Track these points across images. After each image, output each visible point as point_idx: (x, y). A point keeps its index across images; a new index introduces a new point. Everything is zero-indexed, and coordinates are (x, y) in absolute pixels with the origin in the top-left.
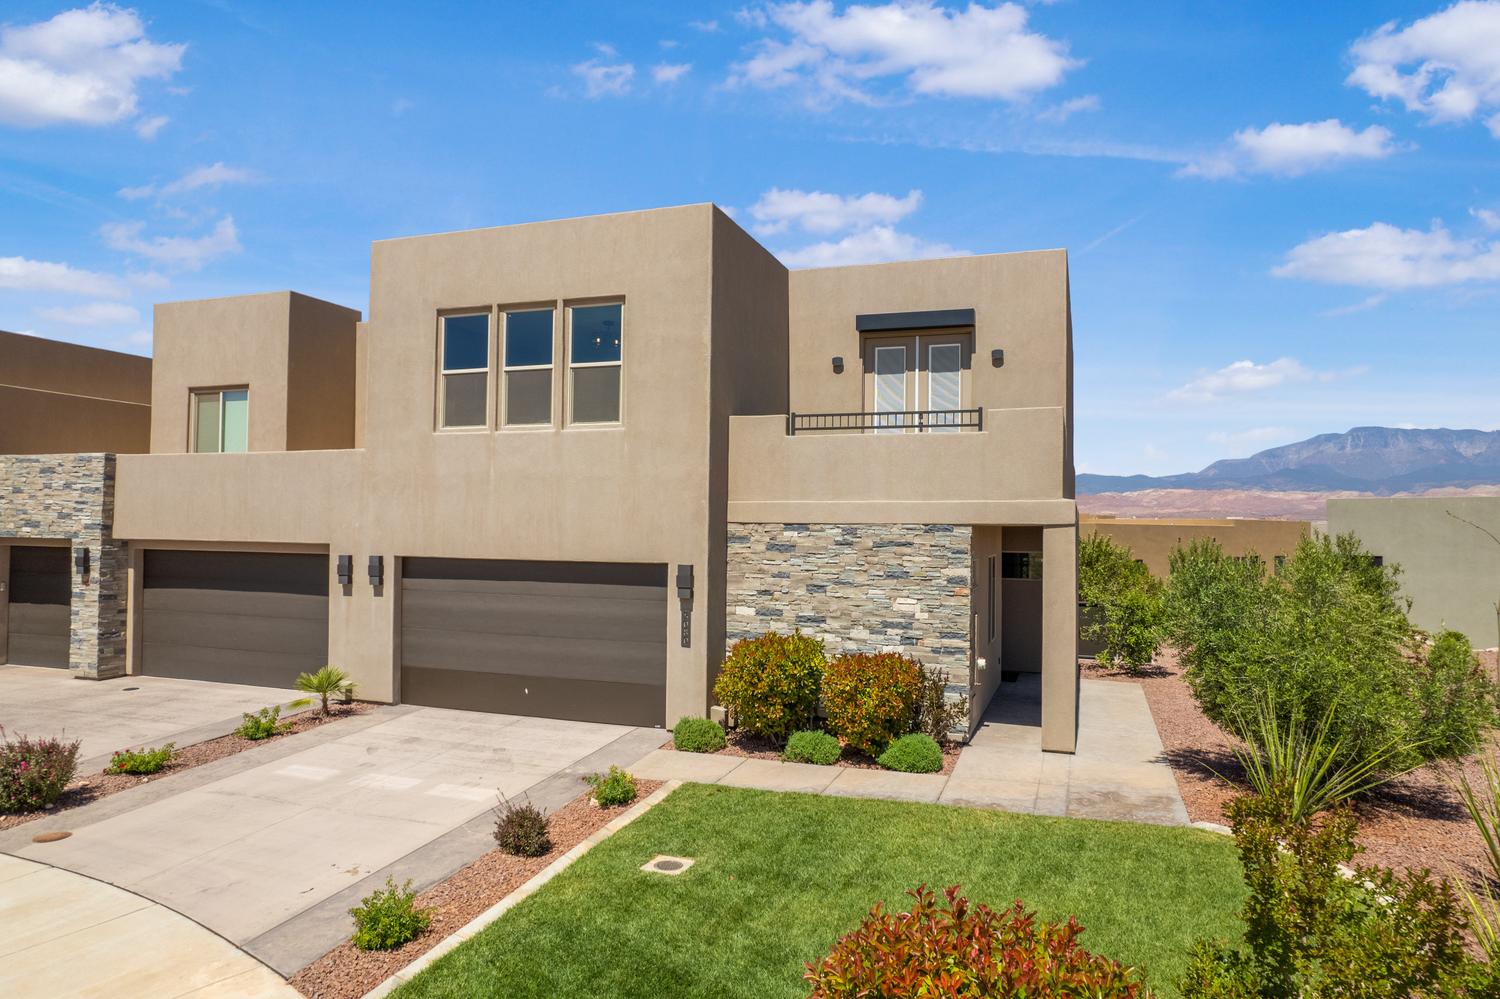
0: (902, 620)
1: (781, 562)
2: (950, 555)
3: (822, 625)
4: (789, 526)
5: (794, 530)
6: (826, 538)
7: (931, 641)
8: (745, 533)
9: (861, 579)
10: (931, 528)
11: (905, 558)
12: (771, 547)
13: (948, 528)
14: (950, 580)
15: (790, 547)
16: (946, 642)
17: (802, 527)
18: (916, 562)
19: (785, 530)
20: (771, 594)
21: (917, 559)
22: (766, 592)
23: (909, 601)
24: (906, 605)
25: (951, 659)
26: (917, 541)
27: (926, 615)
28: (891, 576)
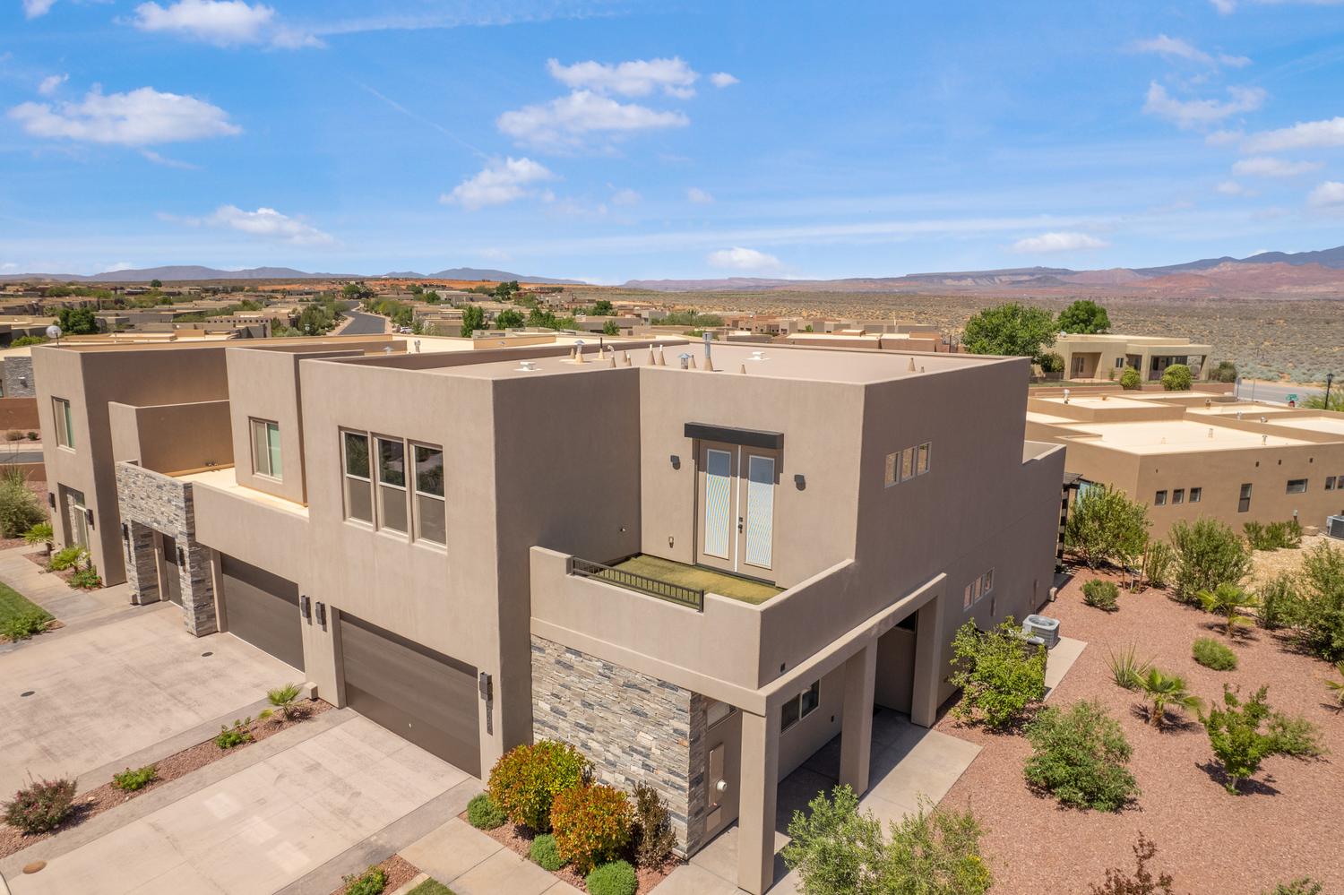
0: (642, 750)
1: (564, 676)
2: (675, 710)
3: (592, 734)
4: (569, 650)
5: (571, 653)
6: (593, 668)
7: (663, 774)
8: (541, 646)
9: (616, 708)
10: (663, 684)
11: (645, 701)
12: (558, 662)
13: (675, 688)
14: (675, 731)
15: (569, 667)
16: (673, 778)
17: (578, 653)
18: (651, 707)
19: (567, 651)
20: (560, 699)
21: (652, 705)
22: (557, 696)
23: (647, 736)
24: (645, 739)
25: (676, 792)
26: (653, 691)
27: (659, 752)
28: (635, 712)
